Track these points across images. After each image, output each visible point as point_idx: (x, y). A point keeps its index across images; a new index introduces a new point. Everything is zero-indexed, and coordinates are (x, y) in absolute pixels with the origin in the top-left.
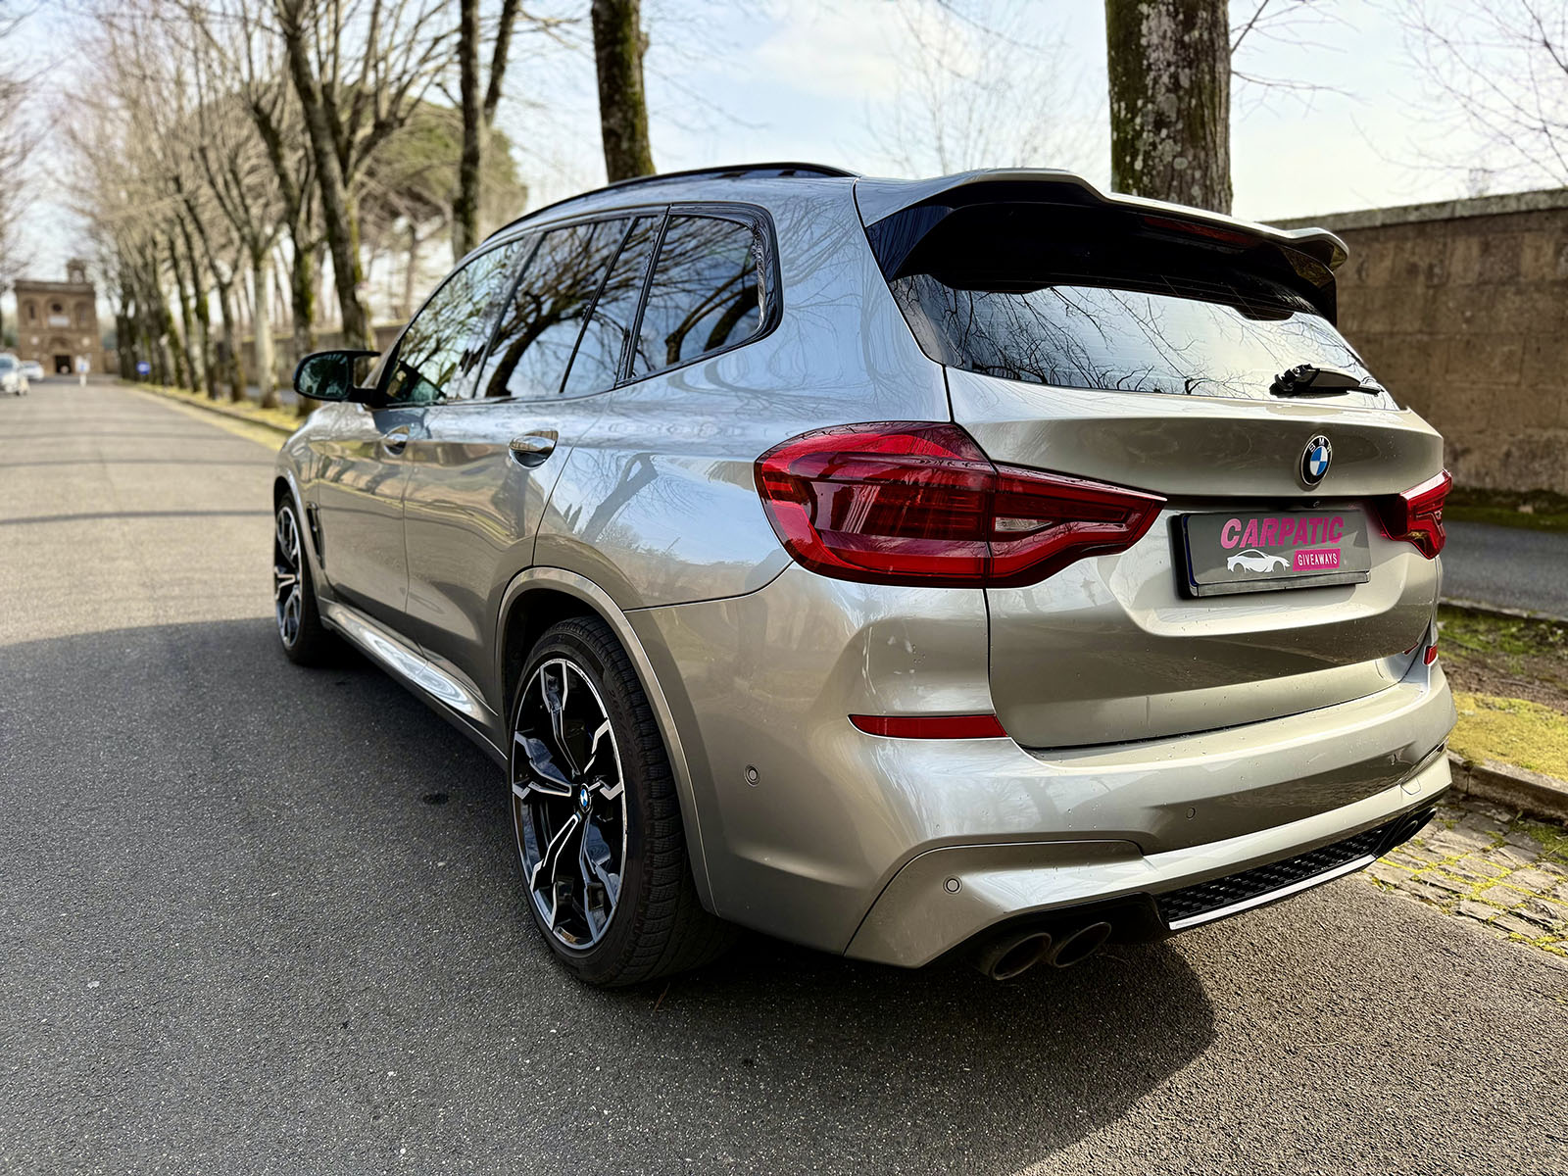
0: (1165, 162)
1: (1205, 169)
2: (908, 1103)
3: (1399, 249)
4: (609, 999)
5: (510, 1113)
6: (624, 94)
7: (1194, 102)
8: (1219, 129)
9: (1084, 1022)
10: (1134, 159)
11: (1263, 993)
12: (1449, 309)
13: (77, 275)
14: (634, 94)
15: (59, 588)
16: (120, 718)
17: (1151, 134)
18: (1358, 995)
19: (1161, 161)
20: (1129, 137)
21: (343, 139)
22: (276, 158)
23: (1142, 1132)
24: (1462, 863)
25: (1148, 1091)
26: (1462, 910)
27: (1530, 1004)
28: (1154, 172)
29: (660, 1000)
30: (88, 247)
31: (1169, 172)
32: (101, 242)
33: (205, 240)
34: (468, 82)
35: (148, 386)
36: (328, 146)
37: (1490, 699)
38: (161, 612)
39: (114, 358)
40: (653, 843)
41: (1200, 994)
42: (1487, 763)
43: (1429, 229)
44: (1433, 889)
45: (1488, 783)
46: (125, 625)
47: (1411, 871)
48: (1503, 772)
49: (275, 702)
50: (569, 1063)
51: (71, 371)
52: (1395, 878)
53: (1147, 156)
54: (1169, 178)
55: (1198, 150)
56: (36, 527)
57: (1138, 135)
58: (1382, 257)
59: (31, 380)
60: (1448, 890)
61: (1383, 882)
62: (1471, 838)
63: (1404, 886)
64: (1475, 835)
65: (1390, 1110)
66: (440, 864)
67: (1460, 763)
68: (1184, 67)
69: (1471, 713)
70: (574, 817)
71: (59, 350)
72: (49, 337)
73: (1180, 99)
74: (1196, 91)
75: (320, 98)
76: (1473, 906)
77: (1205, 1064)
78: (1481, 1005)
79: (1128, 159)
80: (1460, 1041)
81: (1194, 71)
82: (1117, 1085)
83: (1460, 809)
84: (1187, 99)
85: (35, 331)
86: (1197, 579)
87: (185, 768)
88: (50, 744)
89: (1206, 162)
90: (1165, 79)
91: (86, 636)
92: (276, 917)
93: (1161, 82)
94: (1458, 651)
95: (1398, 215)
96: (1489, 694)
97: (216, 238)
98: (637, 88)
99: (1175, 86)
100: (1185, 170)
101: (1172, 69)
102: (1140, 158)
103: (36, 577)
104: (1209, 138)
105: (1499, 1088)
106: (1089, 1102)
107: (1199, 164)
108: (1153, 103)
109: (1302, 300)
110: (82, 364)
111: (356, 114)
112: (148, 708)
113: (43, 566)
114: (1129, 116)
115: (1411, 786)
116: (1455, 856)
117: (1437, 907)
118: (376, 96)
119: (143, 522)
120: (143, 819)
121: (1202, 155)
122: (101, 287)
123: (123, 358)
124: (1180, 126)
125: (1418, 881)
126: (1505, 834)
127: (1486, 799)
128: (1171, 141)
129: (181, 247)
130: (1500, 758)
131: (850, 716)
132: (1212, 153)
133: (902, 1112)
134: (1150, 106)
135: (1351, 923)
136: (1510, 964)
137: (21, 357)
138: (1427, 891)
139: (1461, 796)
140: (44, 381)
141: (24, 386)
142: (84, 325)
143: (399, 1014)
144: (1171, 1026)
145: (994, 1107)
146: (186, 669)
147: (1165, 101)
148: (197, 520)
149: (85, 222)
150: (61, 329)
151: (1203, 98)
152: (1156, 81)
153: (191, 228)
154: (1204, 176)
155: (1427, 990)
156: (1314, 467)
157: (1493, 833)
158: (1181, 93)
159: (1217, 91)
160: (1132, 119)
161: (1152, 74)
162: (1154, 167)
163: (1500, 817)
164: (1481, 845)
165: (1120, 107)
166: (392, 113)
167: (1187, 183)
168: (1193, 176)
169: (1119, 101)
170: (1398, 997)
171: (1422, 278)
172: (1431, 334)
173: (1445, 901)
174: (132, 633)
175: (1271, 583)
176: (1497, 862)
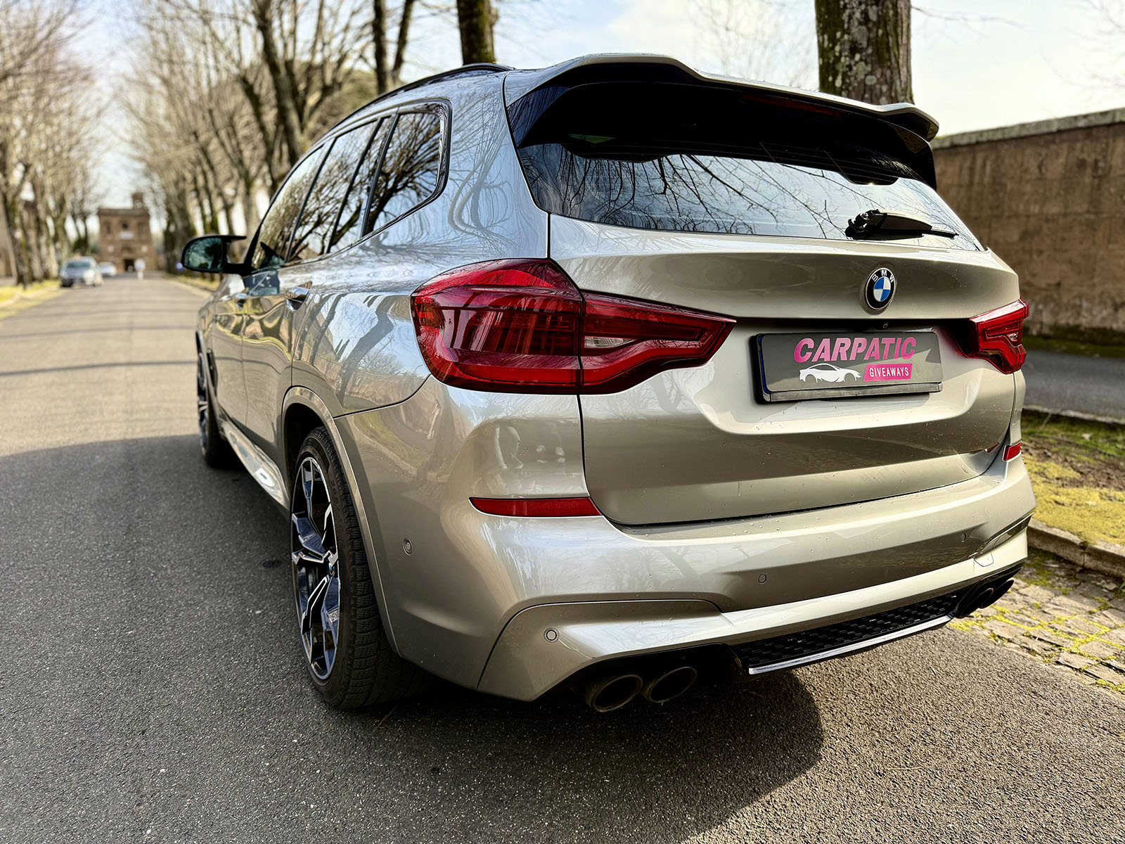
0: (859, 79)
1: (891, 84)
2: (552, 807)
3: (1071, 149)
4: (346, 718)
5: (239, 805)
6: (479, 54)
7: (880, 32)
8: (901, 52)
9: (714, 745)
10: (835, 78)
11: (869, 725)
12: (1110, 194)
13: (139, 205)
14: (487, 53)
15: (67, 414)
16: (73, 504)
17: (848, 59)
18: (950, 728)
19: (856, 79)
20: (831, 61)
21: (299, 100)
22: (258, 115)
23: (735, 837)
24: (1069, 623)
25: (749, 803)
26: (1061, 660)
27: (1096, 740)
28: (851, 88)
29: (384, 720)
30: (144, 183)
31: (862, 88)
32: (152, 180)
33: (215, 175)
34: (380, 54)
35: (183, 278)
36: (289, 104)
37: (1113, 493)
38: (130, 430)
39: (162, 260)
40: (355, 599)
41: (817, 724)
42: (1099, 543)
43: (1094, 132)
44: (1040, 643)
45: (1100, 559)
46: (102, 439)
47: (1025, 627)
48: (1111, 550)
49: (185, 493)
50: (298, 767)
51: (134, 270)
52: (1010, 633)
53: (845, 75)
54: (862, 92)
55: (885, 70)
56: (69, 373)
57: (838, 59)
58: (1058, 155)
59: (106, 276)
60: (1052, 644)
61: (999, 636)
62: (1082, 602)
63: (1016, 640)
64: (1085, 600)
65: (951, 825)
66: (258, 612)
67: (1078, 543)
68: (872, 5)
69: (1094, 503)
70: (325, 579)
71: (127, 255)
72: (120, 246)
73: (869, 30)
74: (882, 24)
75: (283, 71)
76: (1072, 658)
77: (804, 782)
78: (1053, 739)
79: (830, 79)
80: (1027, 768)
81: (880, 7)
82: (726, 797)
83: (1076, 579)
84: (875, 29)
85: (112, 242)
86: (770, 387)
87: (104, 540)
88: (19, 522)
89: (891, 78)
90: (858, 15)
91: (72, 447)
92: (125, 649)
93: (854, 17)
94: (1097, 457)
95: (1070, 123)
96: (1113, 489)
97: (223, 174)
98: (489, 49)
99: (866, 20)
100: (874, 85)
101: (863, 7)
102: (840, 77)
103: (56, 407)
104: (893, 60)
105: (1050, 809)
106: (698, 811)
107: (886, 80)
108: (849, 34)
109: (899, 164)
110: (140, 264)
111: (309, 81)
112: (95, 497)
113: (63, 399)
114: (831, 45)
115: (984, 560)
116: (1064, 616)
117: (1040, 658)
118: (322, 67)
119: (142, 369)
120: (61, 576)
121: (888, 73)
122: (153, 210)
123: (168, 259)
124: (870, 51)
125: (1029, 636)
126: (1110, 600)
127: (1098, 572)
128: (863, 63)
129: (201, 180)
130: (1111, 539)
131: (471, 499)
132: (896, 71)
133: (543, 814)
134: (846, 37)
135: (959, 669)
136: (1087, 705)
137: (98, 262)
138: (1034, 645)
139: (1078, 569)
140: (117, 277)
141: (99, 280)
142: (144, 237)
143: (185, 725)
144: (784, 749)
145: (619, 813)
146: (132, 469)
147: (858, 32)
148: (179, 367)
149: (141, 166)
150: (128, 241)
151: (888, 28)
152: (850, 17)
153: (206, 167)
154: (890, 89)
155: (1009, 726)
156: (878, 295)
157: (1100, 599)
158: (870, 25)
159: (900, 23)
160: (833, 48)
161: (848, 12)
162: (850, 84)
163: (1107, 586)
164: (1088, 608)
165: (824, 39)
166: (334, 80)
167: (876, 95)
168: (881, 89)
169: (823, 34)
170: (983, 731)
171: (1089, 171)
172: (1097, 213)
173: (1047, 653)
174: (105, 444)
175: (842, 391)
176: (1099, 622)
